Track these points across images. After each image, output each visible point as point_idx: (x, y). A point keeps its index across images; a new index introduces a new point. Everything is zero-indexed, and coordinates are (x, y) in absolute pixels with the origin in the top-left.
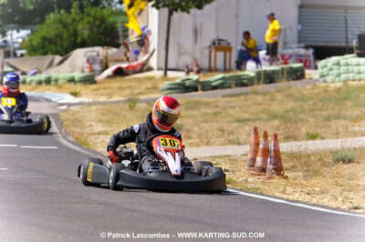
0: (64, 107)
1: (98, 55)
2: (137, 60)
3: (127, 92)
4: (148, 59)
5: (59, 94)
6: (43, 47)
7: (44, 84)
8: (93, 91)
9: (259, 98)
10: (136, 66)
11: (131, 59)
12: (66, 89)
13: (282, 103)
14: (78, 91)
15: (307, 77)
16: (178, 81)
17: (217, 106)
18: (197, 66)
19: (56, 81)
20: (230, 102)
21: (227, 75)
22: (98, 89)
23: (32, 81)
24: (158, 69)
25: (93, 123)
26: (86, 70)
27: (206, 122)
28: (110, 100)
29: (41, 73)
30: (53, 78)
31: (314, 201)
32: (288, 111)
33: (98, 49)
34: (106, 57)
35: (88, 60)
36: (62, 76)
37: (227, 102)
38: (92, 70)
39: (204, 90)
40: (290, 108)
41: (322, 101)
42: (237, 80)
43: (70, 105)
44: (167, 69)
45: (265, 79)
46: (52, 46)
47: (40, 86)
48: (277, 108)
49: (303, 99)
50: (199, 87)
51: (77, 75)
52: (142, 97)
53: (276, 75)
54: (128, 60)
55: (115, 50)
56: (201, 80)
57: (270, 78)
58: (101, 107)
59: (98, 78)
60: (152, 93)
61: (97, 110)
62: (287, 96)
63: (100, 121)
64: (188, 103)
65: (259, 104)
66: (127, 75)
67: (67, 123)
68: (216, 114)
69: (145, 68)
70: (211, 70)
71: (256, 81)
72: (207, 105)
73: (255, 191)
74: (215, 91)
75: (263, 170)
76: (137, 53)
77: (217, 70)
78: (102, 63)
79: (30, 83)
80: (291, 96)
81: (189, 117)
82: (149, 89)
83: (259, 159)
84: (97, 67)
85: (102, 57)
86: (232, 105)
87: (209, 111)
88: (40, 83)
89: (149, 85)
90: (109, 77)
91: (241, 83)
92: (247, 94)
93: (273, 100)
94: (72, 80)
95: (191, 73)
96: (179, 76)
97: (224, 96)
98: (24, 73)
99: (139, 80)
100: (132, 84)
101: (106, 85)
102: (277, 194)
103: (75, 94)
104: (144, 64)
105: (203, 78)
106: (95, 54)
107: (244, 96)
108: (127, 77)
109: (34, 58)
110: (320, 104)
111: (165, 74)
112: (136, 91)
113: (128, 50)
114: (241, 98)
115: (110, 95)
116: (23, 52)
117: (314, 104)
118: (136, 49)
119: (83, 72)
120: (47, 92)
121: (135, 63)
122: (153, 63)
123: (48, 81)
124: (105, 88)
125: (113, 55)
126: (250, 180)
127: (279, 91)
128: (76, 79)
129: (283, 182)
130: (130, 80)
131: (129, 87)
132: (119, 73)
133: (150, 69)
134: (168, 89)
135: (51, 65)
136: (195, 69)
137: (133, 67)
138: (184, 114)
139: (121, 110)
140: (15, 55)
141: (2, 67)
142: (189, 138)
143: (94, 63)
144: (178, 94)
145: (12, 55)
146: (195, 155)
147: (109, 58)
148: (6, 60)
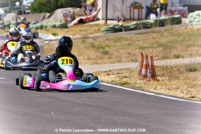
0: (47, 42)
1: (69, 12)
2: (91, 14)
3: (84, 33)
4: (97, 14)
5: (46, 35)
6: (40, 8)
7: (39, 29)
8: (66, 32)
9: (155, 35)
10: (91, 18)
11: (87, 14)
12: (51, 31)
13: (167, 37)
14: (56, 32)
15: (183, 22)
16: (111, 26)
17: (131, 40)
18: (124, 17)
19: (46, 27)
20: (139, 37)
21: (139, 22)
22: (68, 31)
23: (33, 27)
24: (103, 19)
26: (63, 20)
27: (123, 49)
28: (74, 37)
29: (38, 23)
30: (44, 26)
31: (171, 94)
32: (169, 42)
33: (69, 9)
34: (74, 13)
35: (64, 15)
36: (49, 24)
37: (137, 37)
38: (66, 21)
39: (125, 31)
40: (170, 41)
41: (188, 36)
42: (144, 25)
43: (50, 41)
44: (107, 19)
45: (159, 24)
46: (45, 8)
47: (37, 30)
48: (163, 40)
49: (179, 35)
50: (123, 29)
51: (58, 24)
52: (91, 36)
53: (165, 22)
54: (86, 14)
55: (79, 9)
56: (124, 25)
57: (162, 23)
59: (70, 25)
60: (97, 33)
62: (170, 34)
64: (116, 38)
65: (154, 38)
66: (86, 23)
67: (46, 51)
68: (129, 44)
69: (95, 19)
70: (131, 19)
71: (154, 26)
72: (126, 39)
73: (140, 88)
74: (132, 31)
75: (145, 76)
76: (91, 11)
77: (134, 20)
78: (71, 16)
79: (32, 29)
80: (172, 33)
81: (114, 46)
82: (95, 31)
83: (143, 70)
84: (69, 19)
85: (71, 13)
86: (139, 39)
87: (126, 43)
88: (37, 28)
89: (96, 29)
90: (75, 24)
91: (146, 26)
92: (148, 33)
93: (162, 36)
94: (54, 27)
95: (120, 21)
96: (112, 23)
97: (136, 34)
99: (91, 25)
100: (87, 28)
101: (73, 29)
102: (152, 90)
103: (54, 35)
104: (94, 17)
105: (126, 24)
107: (147, 34)
108: (85, 24)
109: (35, 15)
110: (187, 38)
111: (106, 22)
112: (89, 32)
114: (145, 35)
115: (74, 35)
116: (29, 11)
117: (184, 38)
118: (90, 8)
119: (61, 22)
121: (89, 16)
122: (100, 16)
123: (41, 27)
124: (72, 31)
125: (77, 12)
126: (138, 82)
127: (166, 31)
128: (57, 26)
129: (156, 83)
130: (87, 26)
131: (86, 30)
132: (81, 22)
133: (98, 19)
134: (106, 31)
135: (44, 18)
136: (122, 19)
137: (89, 19)
138: (112, 45)
139: (78, 43)
140: (25, 13)
141: (17, 20)
142: (111, 58)
143: (67, 17)
144: (111, 34)
145: (23, 13)
146: (110, 69)
147: (75, 14)
148: (19, 16)
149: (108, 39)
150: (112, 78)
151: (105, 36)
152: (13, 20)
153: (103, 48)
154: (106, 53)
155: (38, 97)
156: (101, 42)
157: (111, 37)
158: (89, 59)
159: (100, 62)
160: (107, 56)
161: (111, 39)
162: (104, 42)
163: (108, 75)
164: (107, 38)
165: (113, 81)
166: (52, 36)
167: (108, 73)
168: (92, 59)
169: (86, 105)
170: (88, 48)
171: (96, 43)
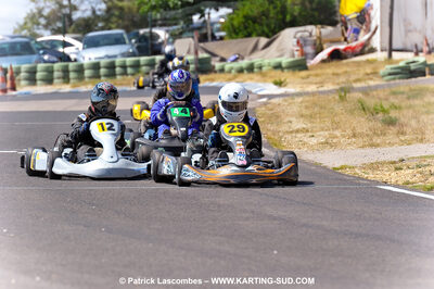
1: (311, 35)
2: (357, 40)
3: (342, 79)
4: (370, 39)
5: (260, 84)
6: (246, 28)
7: (245, 72)
8: (303, 78)
10: (356, 47)
11: (349, 39)
12: (271, 77)
14: (283, 79)
16: (402, 64)
18: (428, 45)
19: (260, 68)
22: (308, 77)
23: (232, 68)
24: (382, 50)
25: (293, 119)
26: (296, 53)
27: (427, 113)
28: (321, 89)
29: (243, 59)
30: (256, 64)
33: (310, 28)
34: (320, 38)
35: (298, 42)
36: (266, 61)
38: (303, 54)
39: (432, 74)
43: (270, 97)
44: (391, 50)
46: (257, 26)
47: (241, 75)
50: (427, 71)
51: (285, 60)
52: (358, 85)
54: (346, 40)
55: (330, 28)
56: (430, 62)
58: (307, 98)
59: (311, 63)
60: (371, 79)
61: (302, 102)
63: (302, 116)
64: (411, 90)
66: (346, 58)
67: (262, 119)
69: (367, 49)
76: (357, 31)
78: (315, 44)
79: (230, 72)
81: (410, 107)
82: (368, 74)
84: (309, 50)
85: (314, 38)
88: (241, 71)
89: (369, 71)
90: (323, 61)
94: (278, 67)
95: (420, 55)
96: (402, 58)
98: (223, 60)
99: (358, 63)
100: (348, 69)
101: (319, 71)
103: (279, 84)
104: (364, 45)
105: (432, 60)
106: (307, 34)
108: (345, 61)
109: (235, 41)
111: (390, 55)
112: (353, 78)
113: (347, 29)
115: (321, 84)
116: (223, 34)
118: (355, 26)
119: (293, 56)
120: (248, 82)
121: (354, 44)
122: (376, 42)
123: (250, 69)
124: (317, 75)
125: (327, 36)
128: (284, 65)
130: (347, 64)
131: (346, 72)
132: (336, 56)
133: (373, 50)
134: (390, 74)
135: (255, 49)
136: (426, 49)
137: (353, 49)
138: (403, 104)
139: (329, 101)
140: (214, 38)
141: (196, 53)
142: (403, 133)
143: (305, 45)
144: (401, 81)
145: (210, 38)
146: (402, 156)
147: (323, 39)
148: (202, 44)
149: (394, 93)
150: (406, 175)
151: (389, 86)
152: (188, 52)
153: (384, 111)
154: (391, 122)
155: (247, 219)
156: (380, 99)
157: (402, 89)
158: (354, 136)
159: (379, 141)
160: (394, 129)
161: (403, 93)
162: (386, 99)
163: (397, 169)
164: (394, 89)
165: (408, 183)
166: (275, 87)
167: (398, 165)
168: (361, 135)
169: (351, 234)
170: (351, 112)
171: (370, 102)
